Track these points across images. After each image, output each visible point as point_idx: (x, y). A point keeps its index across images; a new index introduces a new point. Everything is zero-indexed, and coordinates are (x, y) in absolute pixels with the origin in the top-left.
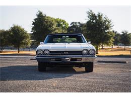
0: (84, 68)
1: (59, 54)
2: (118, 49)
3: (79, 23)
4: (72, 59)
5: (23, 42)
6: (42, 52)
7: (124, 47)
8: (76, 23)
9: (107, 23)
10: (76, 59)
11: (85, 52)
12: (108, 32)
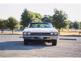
0: (51, 43)
1: (36, 35)
2: (72, 31)
3: (49, 15)
4: (44, 38)
5: (15, 26)
6: (26, 33)
7: (75, 30)
8: (47, 15)
9: (65, 16)
10: (46, 38)
11: (52, 33)
12: (66, 21)
